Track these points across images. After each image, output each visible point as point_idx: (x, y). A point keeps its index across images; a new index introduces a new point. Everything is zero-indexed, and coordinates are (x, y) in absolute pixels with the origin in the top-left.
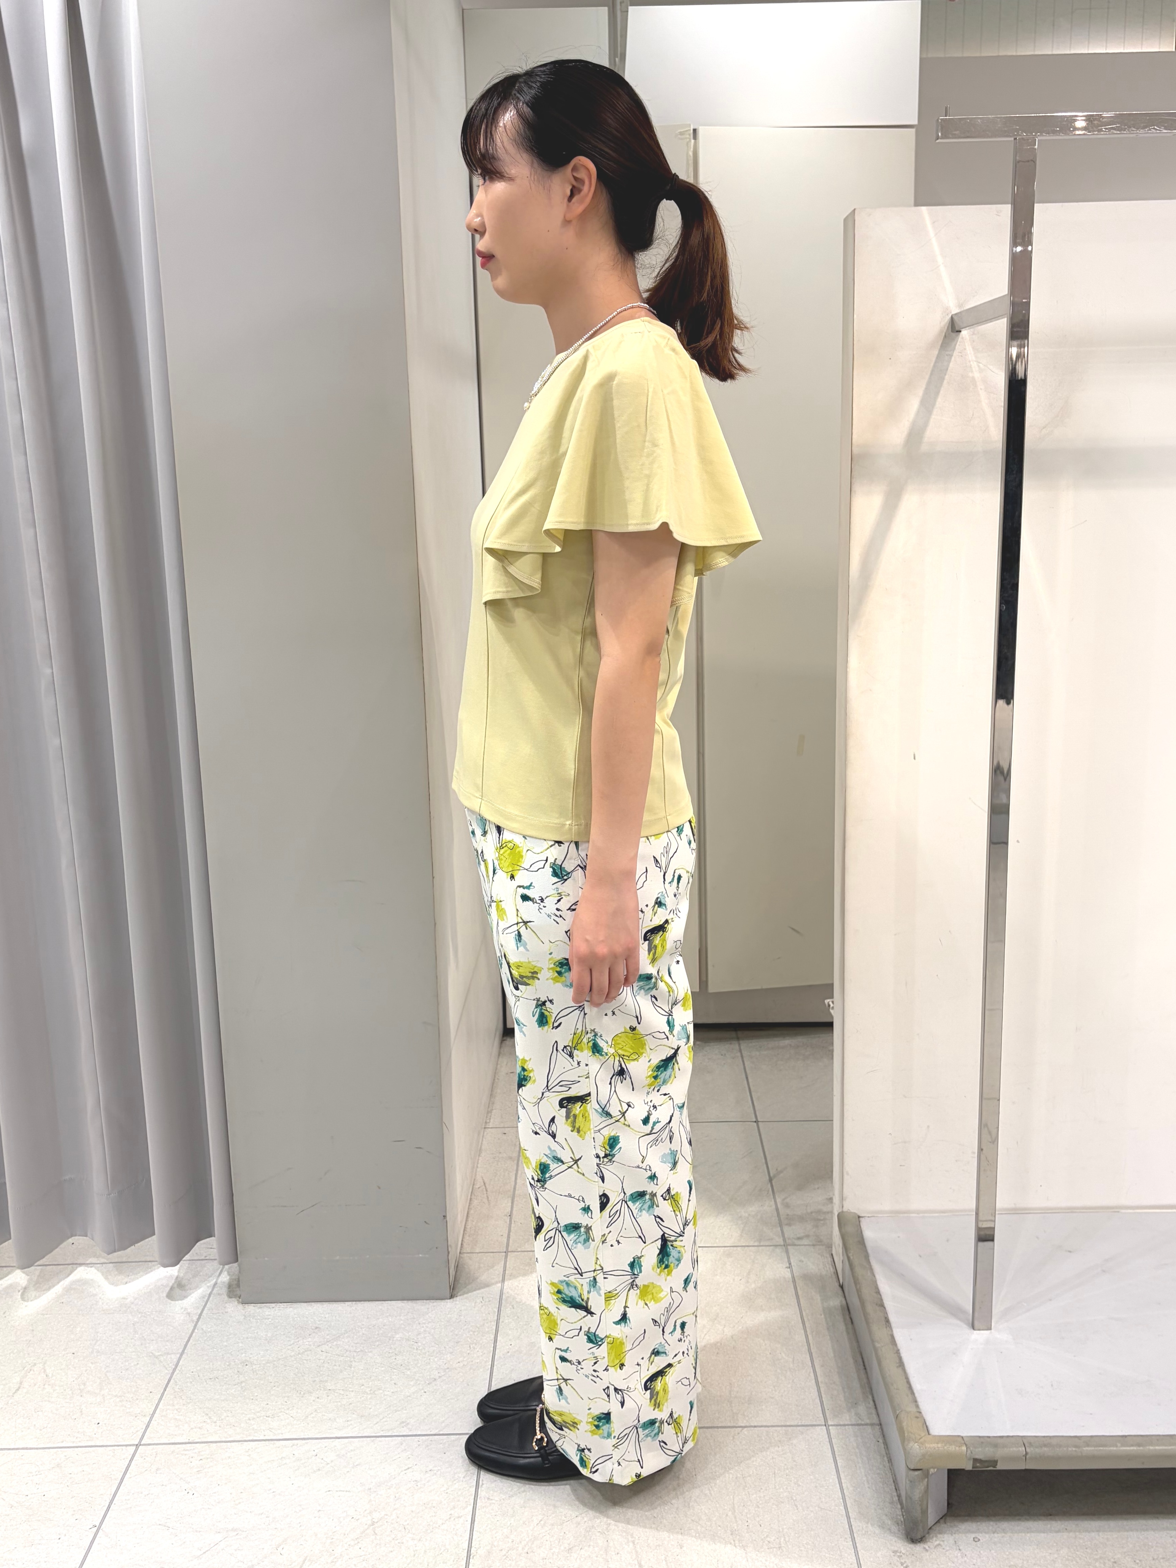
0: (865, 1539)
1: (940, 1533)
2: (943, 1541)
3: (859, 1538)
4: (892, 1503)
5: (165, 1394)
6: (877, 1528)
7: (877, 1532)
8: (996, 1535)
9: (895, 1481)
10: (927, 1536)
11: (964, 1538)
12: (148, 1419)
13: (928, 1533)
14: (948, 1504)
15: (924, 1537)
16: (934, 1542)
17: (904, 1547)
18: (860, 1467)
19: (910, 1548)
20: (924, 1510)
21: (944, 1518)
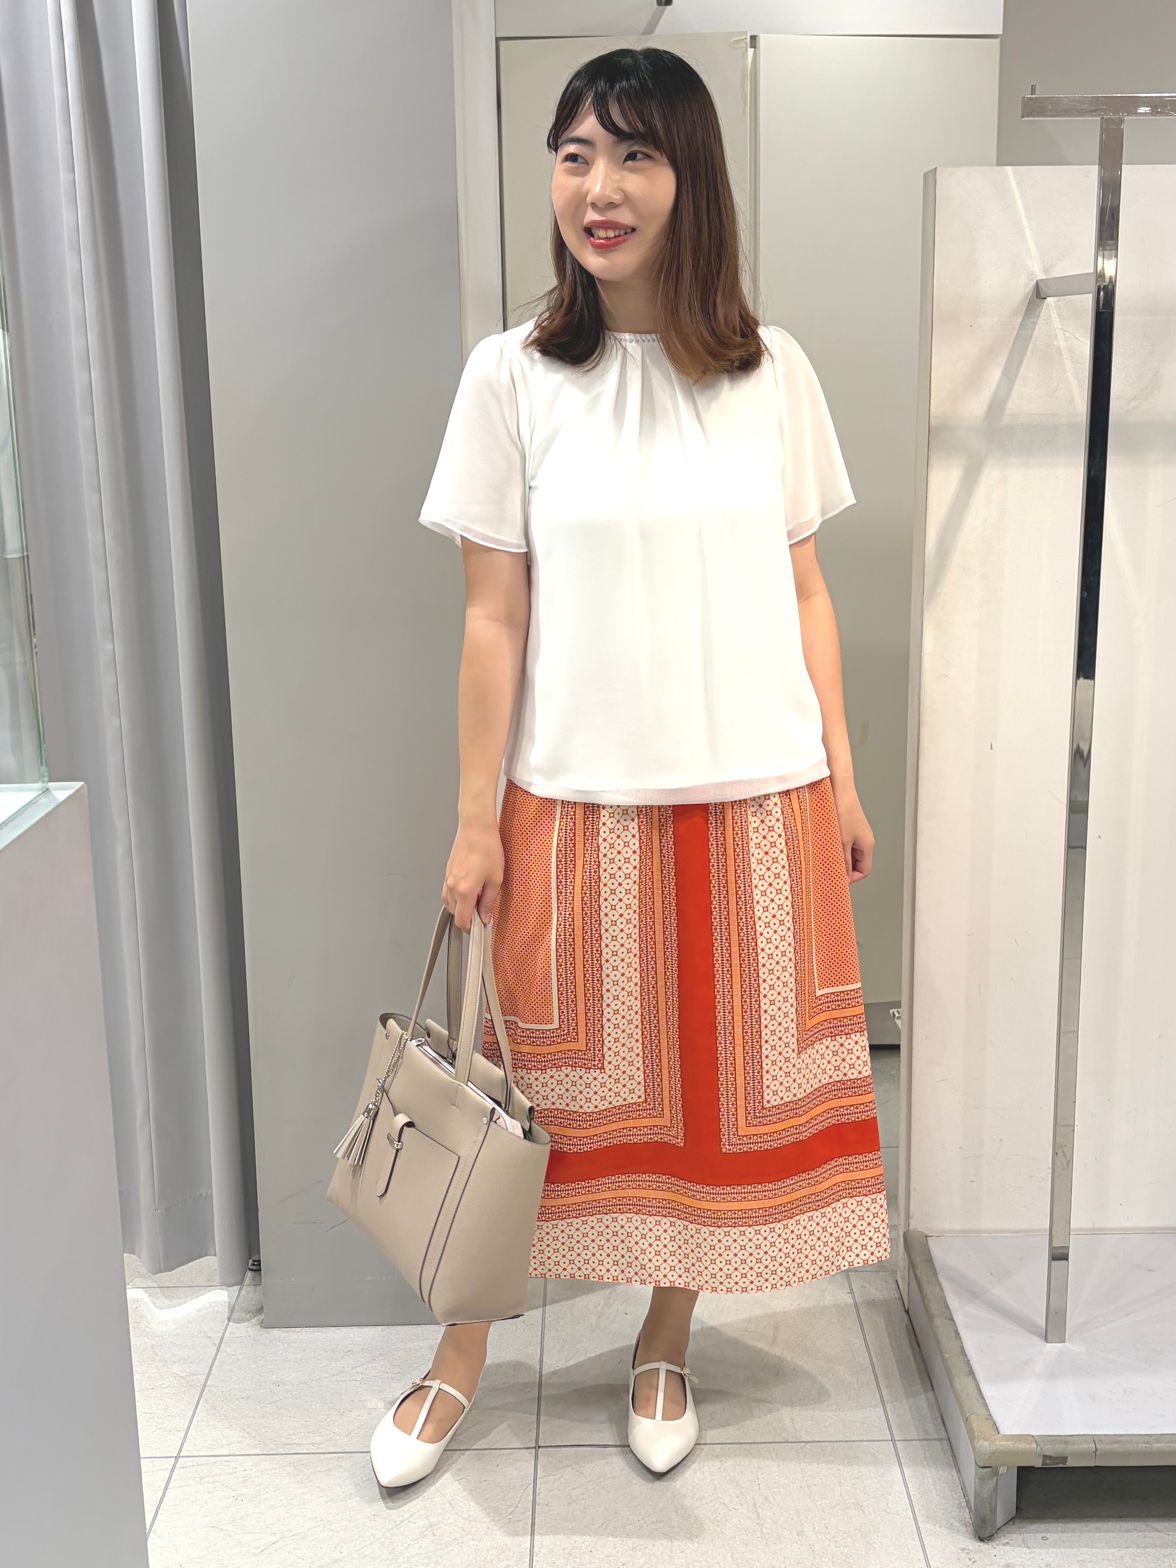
0: (933, 1538)
1: (1009, 1533)
2: (1011, 1540)
3: (926, 1537)
4: (960, 1507)
5: (197, 1410)
6: (946, 1529)
7: (945, 1532)
8: (1065, 1534)
9: (964, 1489)
10: (995, 1535)
11: (1033, 1537)
12: (184, 1434)
13: (996, 1533)
14: (1017, 1508)
15: (993, 1536)
16: (1002, 1540)
17: (972, 1545)
18: (927, 1478)
19: (980, 1545)
20: (993, 1510)
21: (1012, 1520)
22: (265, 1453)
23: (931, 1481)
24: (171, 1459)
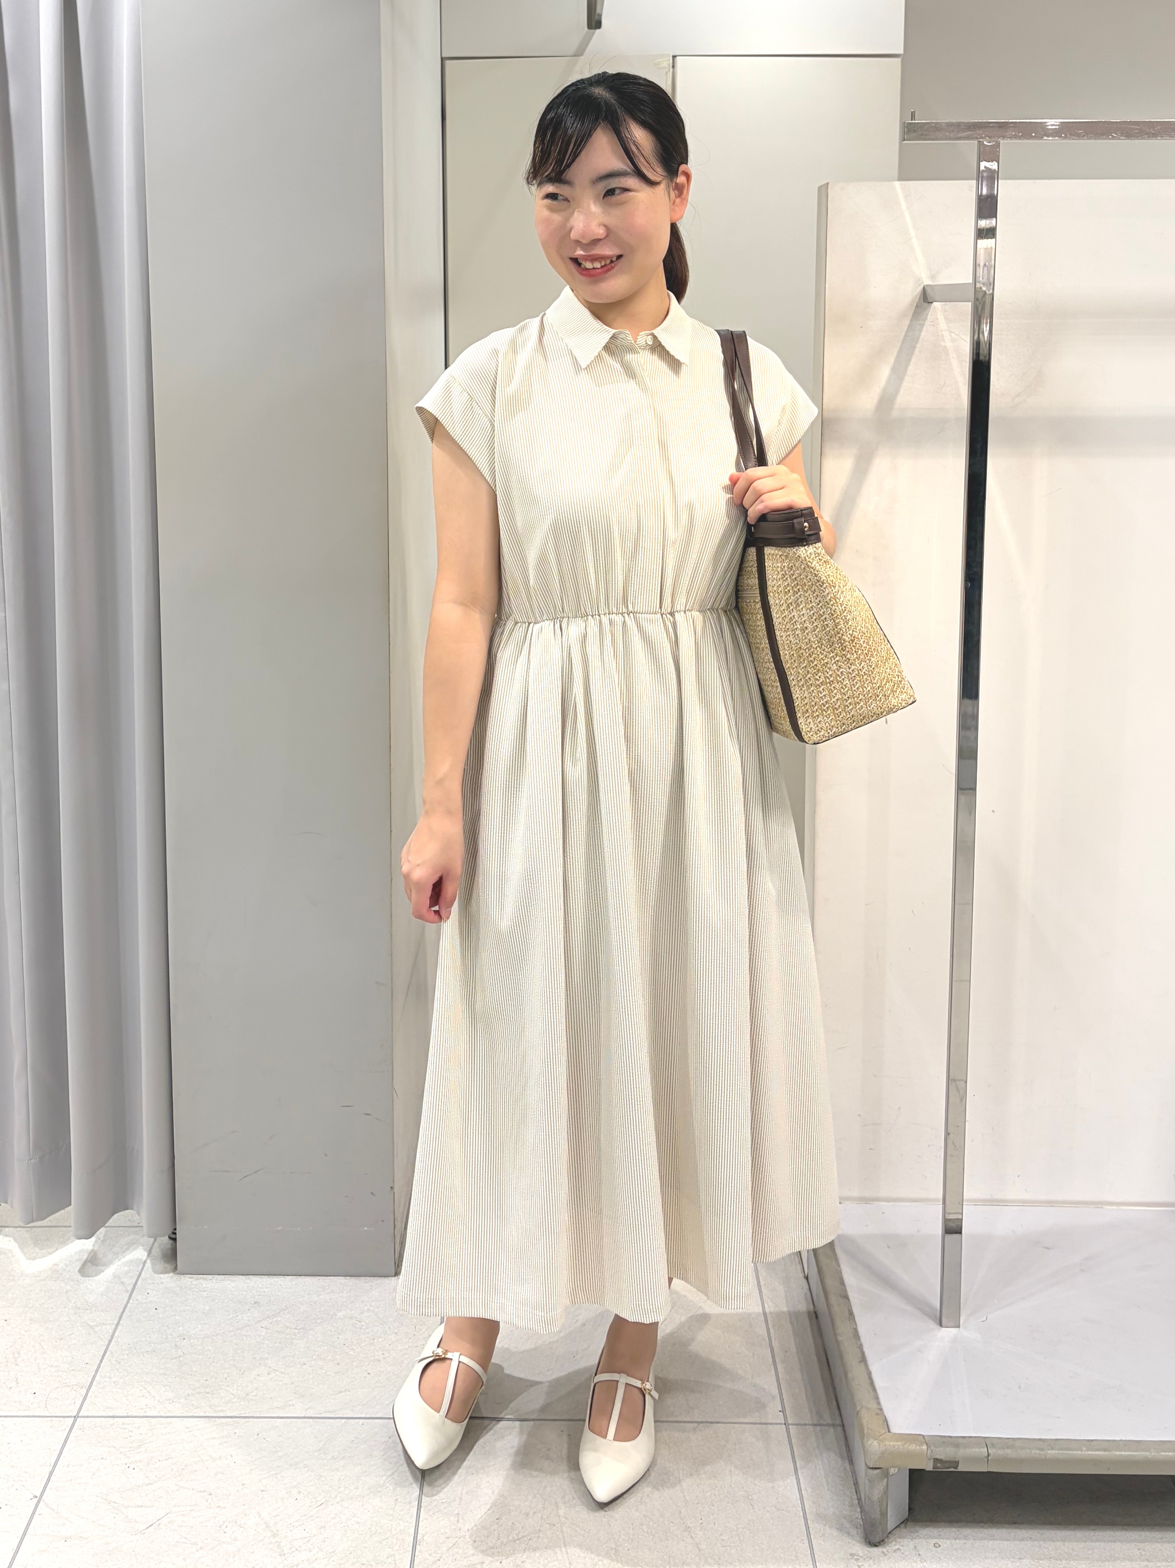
0: (822, 1542)
1: (900, 1538)
2: (903, 1546)
3: (815, 1540)
4: (851, 1505)
5: (102, 1364)
6: (836, 1530)
7: (835, 1533)
8: (957, 1541)
9: (856, 1484)
10: (886, 1540)
11: (925, 1543)
12: (85, 1391)
13: (888, 1537)
14: (910, 1509)
15: (883, 1541)
16: (892, 1546)
17: (860, 1549)
18: (818, 1468)
19: (868, 1551)
20: (884, 1514)
21: (905, 1522)
22: (163, 1415)
23: (822, 1472)
24: (69, 1419)
